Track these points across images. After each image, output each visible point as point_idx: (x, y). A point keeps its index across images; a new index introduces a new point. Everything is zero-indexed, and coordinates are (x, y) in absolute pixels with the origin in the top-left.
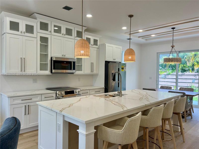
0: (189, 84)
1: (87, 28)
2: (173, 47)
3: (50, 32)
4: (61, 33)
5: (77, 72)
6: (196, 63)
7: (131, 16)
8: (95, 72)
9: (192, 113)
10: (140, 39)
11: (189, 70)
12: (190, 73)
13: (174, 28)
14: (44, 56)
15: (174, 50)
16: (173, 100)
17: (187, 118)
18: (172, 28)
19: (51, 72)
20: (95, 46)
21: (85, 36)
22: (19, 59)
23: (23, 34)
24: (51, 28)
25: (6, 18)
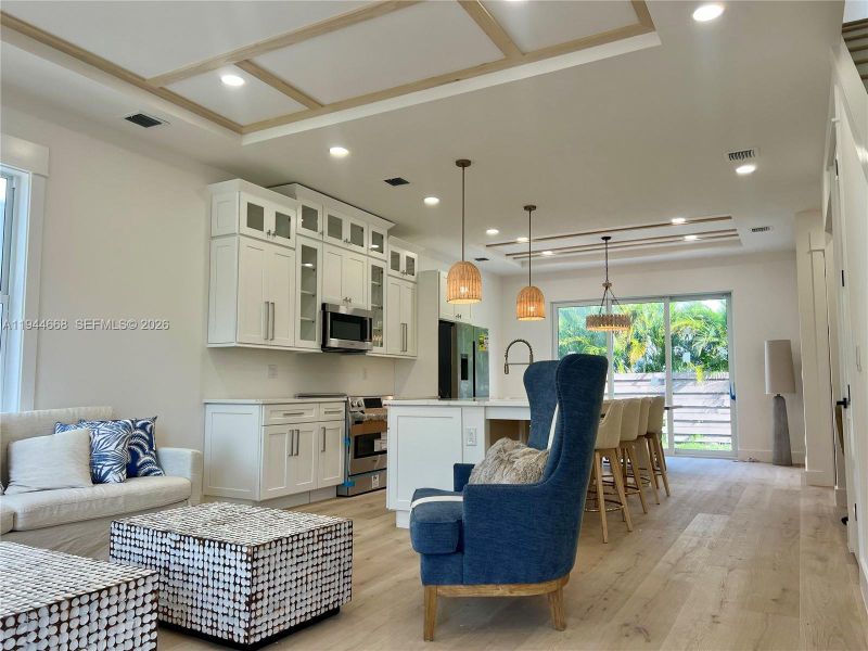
1: (393, 225)
2: (607, 286)
3: (322, 233)
4: (341, 238)
5: (377, 351)
8: (410, 352)
10: (509, 260)
13: (609, 238)
14: (308, 298)
15: (609, 296)
18: (603, 238)
19: (324, 345)
20: (409, 277)
21: (388, 247)
22: (263, 307)
23: (270, 239)
24: (322, 223)
25: (238, 195)
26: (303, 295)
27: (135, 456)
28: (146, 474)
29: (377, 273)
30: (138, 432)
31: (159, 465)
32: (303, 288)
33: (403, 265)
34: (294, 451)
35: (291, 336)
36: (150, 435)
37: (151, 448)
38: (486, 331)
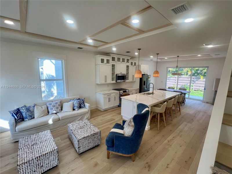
0: (184, 83)
1: (131, 57)
2: (177, 66)
3: (116, 62)
4: (120, 62)
5: (127, 81)
6: (189, 70)
8: (134, 80)
9: (185, 102)
11: (185, 74)
12: (185, 76)
16: (177, 96)
17: (182, 104)
19: (116, 81)
20: (135, 66)
21: (130, 61)
22: (104, 76)
23: (106, 64)
24: (116, 59)
25: (99, 58)
26: (112, 73)
27: (81, 105)
28: (83, 108)
29: (128, 67)
30: (81, 101)
31: (85, 106)
32: (112, 71)
33: (133, 64)
34: (109, 101)
35: (110, 81)
36: (83, 101)
37: (83, 104)
38: (150, 75)
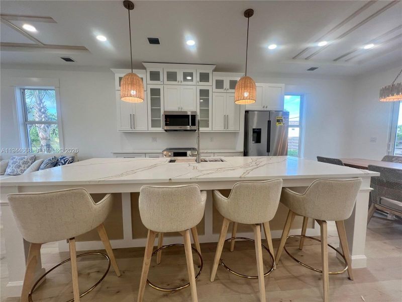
1: (215, 66)
3: (162, 82)
7: (249, 13)
8: (232, 128)
14: (155, 111)
21: (213, 78)
24: (163, 76)
29: (204, 93)
32: (152, 105)
